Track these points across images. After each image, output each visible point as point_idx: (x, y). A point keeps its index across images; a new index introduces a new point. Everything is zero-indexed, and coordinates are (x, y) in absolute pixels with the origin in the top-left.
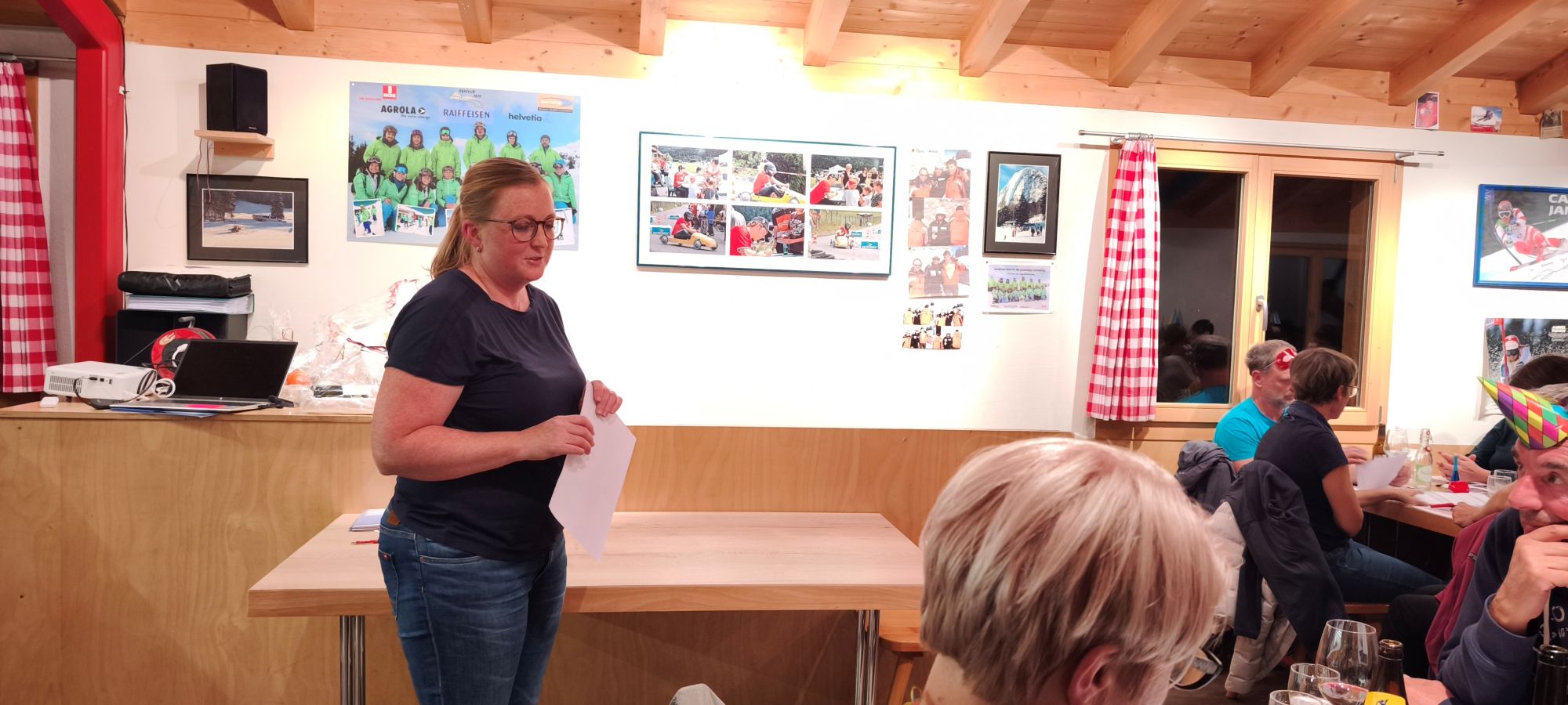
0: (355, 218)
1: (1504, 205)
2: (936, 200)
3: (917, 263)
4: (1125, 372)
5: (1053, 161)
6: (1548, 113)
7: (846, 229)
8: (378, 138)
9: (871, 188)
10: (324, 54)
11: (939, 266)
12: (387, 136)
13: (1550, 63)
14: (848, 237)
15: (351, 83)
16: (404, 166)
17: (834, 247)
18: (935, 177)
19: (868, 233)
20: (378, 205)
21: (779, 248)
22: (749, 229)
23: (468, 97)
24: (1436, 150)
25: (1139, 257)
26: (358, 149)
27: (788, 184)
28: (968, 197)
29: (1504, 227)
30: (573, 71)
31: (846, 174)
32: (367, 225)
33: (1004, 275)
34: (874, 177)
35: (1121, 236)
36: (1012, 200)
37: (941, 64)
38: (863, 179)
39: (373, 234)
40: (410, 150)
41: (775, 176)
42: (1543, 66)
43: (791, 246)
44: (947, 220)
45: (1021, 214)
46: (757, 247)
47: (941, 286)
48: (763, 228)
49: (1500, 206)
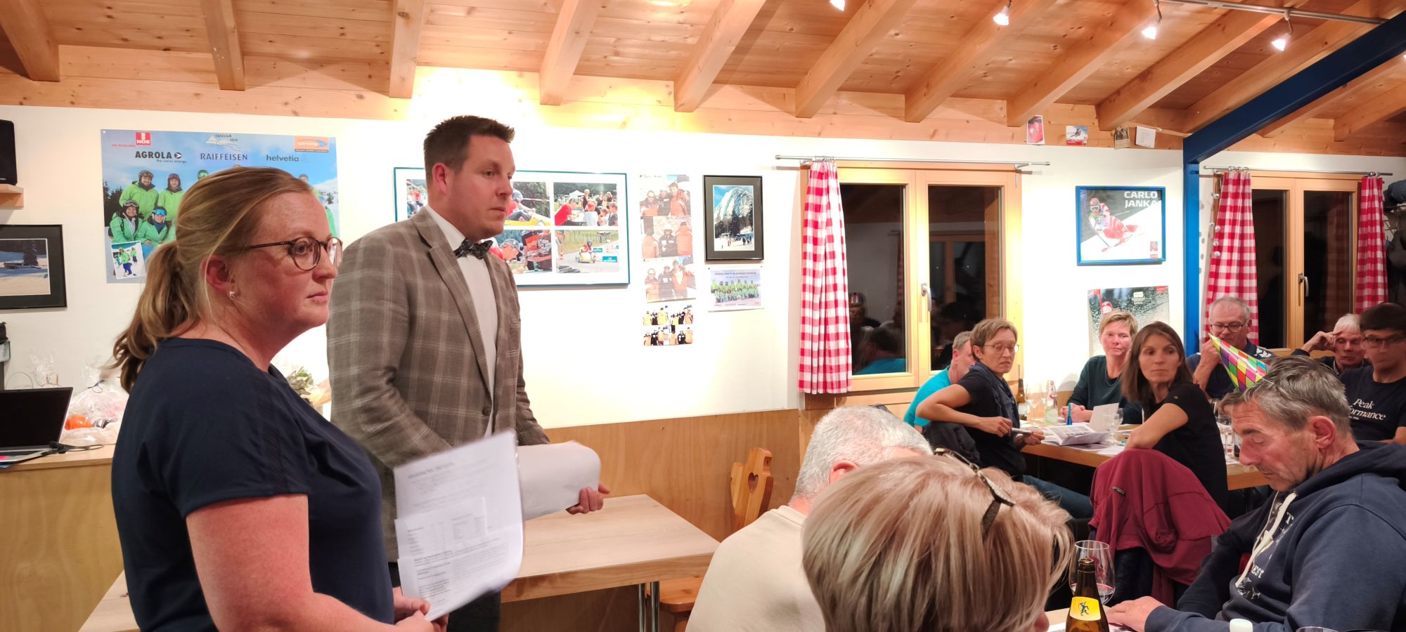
0: (114, 260)
1: (1094, 201)
2: (663, 218)
3: (651, 272)
4: (827, 353)
5: (756, 181)
6: (1119, 129)
7: (588, 246)
8: (134, 183)
9: (607, 210)
10: (72, 103)
11: (671, 274)
12: (143, 180)
13: (1118, 92)
14: (590, 253)
15: (102, 130)
16: (162, 208)
17: (579, 262)
18: (661, 199)
19: (607, 248)
20: (138, 248)
21: (530, 266)
22: (501, 250)
23: (224, 141)
24: (1044, 161)
25: (831, 258)
26: (113, 194)
27: (534, 209)
28: (689, 214)
29: (1095, 218)
30: (326, 114)
31: (585, 199)
32: (127, 267)
33: (723, 278)
34: (609, 200)
35: (815, 241)
36: (725, 215)
37: (659, 102)
38: (600, 203)
39: (134, 275)
40: (168, 194)
41: (522, 202)
42: (1114, 94)
43: (541, 263)
44: (673, 234)
45: (733, 227)
47: (673, 291)
48: (515, 249)
49: (1091, 203)
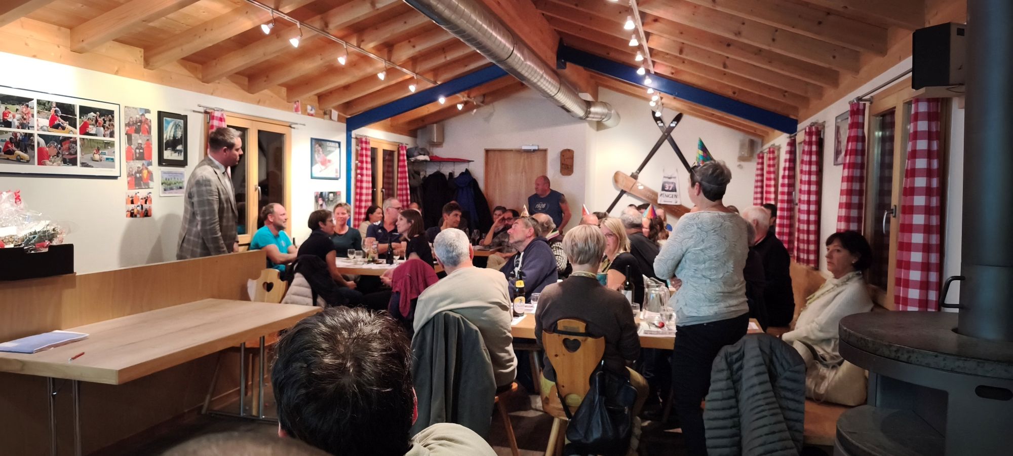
2: (137, 135)
3: (131, 169)
5: (185, 118)
7: (98, 150)
9: (109, 127)
11: (140, 171)
14: (99, 155)
17: (93, 160)
18: (136, 123)
19: (108, 152)
21: (65, 162)
22: (47, 149)
24: (303, 123)
27: (68, 122)
28: (150, 134)
29: (317, 155)
31: (96, 118)
33: (167, 176)
34: (110, 120)
36: (170, 137)
37: (137, 61)
38: (105, 122)
41: (61, 117)
43: (71, 160)
44: (143, 146)
45: (173, 144)
46: (53, 160)
47: (142, 182)
48: (55, 149)
49: (316, 147)
